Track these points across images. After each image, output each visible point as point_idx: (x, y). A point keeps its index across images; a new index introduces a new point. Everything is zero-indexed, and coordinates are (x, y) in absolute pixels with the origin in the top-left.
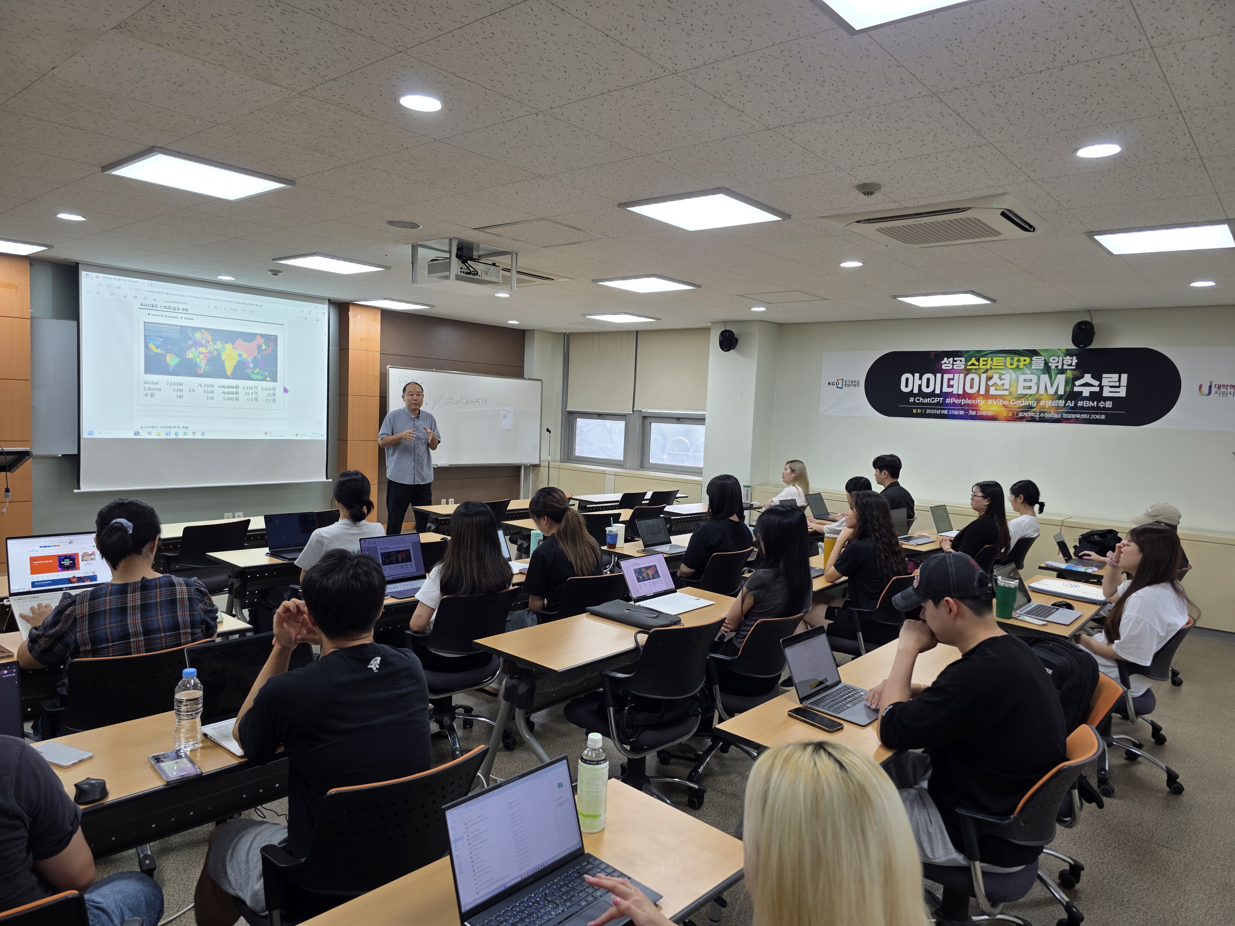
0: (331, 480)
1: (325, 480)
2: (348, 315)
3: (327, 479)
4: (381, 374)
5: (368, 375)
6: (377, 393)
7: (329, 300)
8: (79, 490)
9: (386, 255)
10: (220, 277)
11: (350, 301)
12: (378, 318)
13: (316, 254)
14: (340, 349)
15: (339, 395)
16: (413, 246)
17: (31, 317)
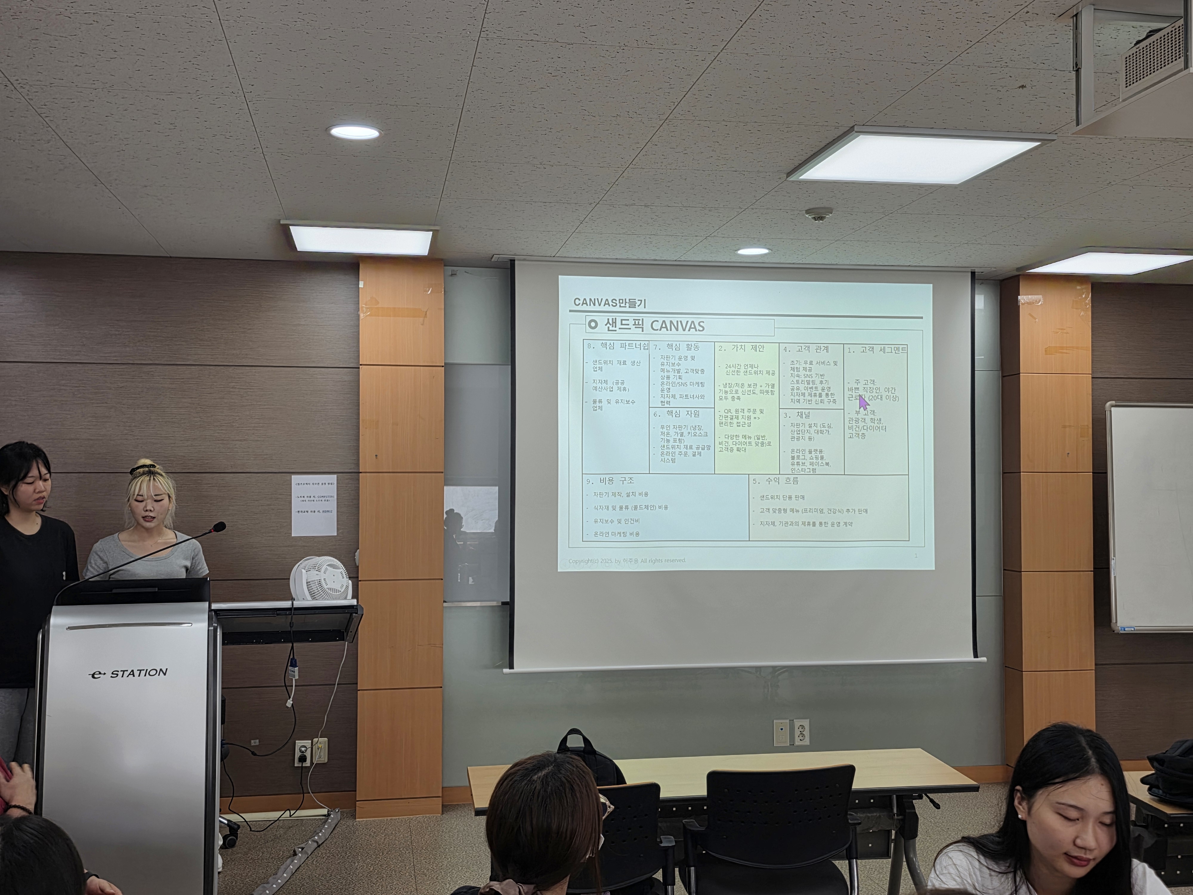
0: (984, 659)
1: (971, 658)
2: (1017, 301)
3: (976, 656)
4: (1095, 421)
5: (1064, 427)
6: (1088, 466)
7: (973, 274)
8: (512, 671)
9: (1023, 87)
10: (743, 252)
11: (1018, 269)
12: (1086, 298)
13: (856, 128)
14: (1003, 377)
15: (1004, 473)
16: (1079, 15)
17: (445, 363)
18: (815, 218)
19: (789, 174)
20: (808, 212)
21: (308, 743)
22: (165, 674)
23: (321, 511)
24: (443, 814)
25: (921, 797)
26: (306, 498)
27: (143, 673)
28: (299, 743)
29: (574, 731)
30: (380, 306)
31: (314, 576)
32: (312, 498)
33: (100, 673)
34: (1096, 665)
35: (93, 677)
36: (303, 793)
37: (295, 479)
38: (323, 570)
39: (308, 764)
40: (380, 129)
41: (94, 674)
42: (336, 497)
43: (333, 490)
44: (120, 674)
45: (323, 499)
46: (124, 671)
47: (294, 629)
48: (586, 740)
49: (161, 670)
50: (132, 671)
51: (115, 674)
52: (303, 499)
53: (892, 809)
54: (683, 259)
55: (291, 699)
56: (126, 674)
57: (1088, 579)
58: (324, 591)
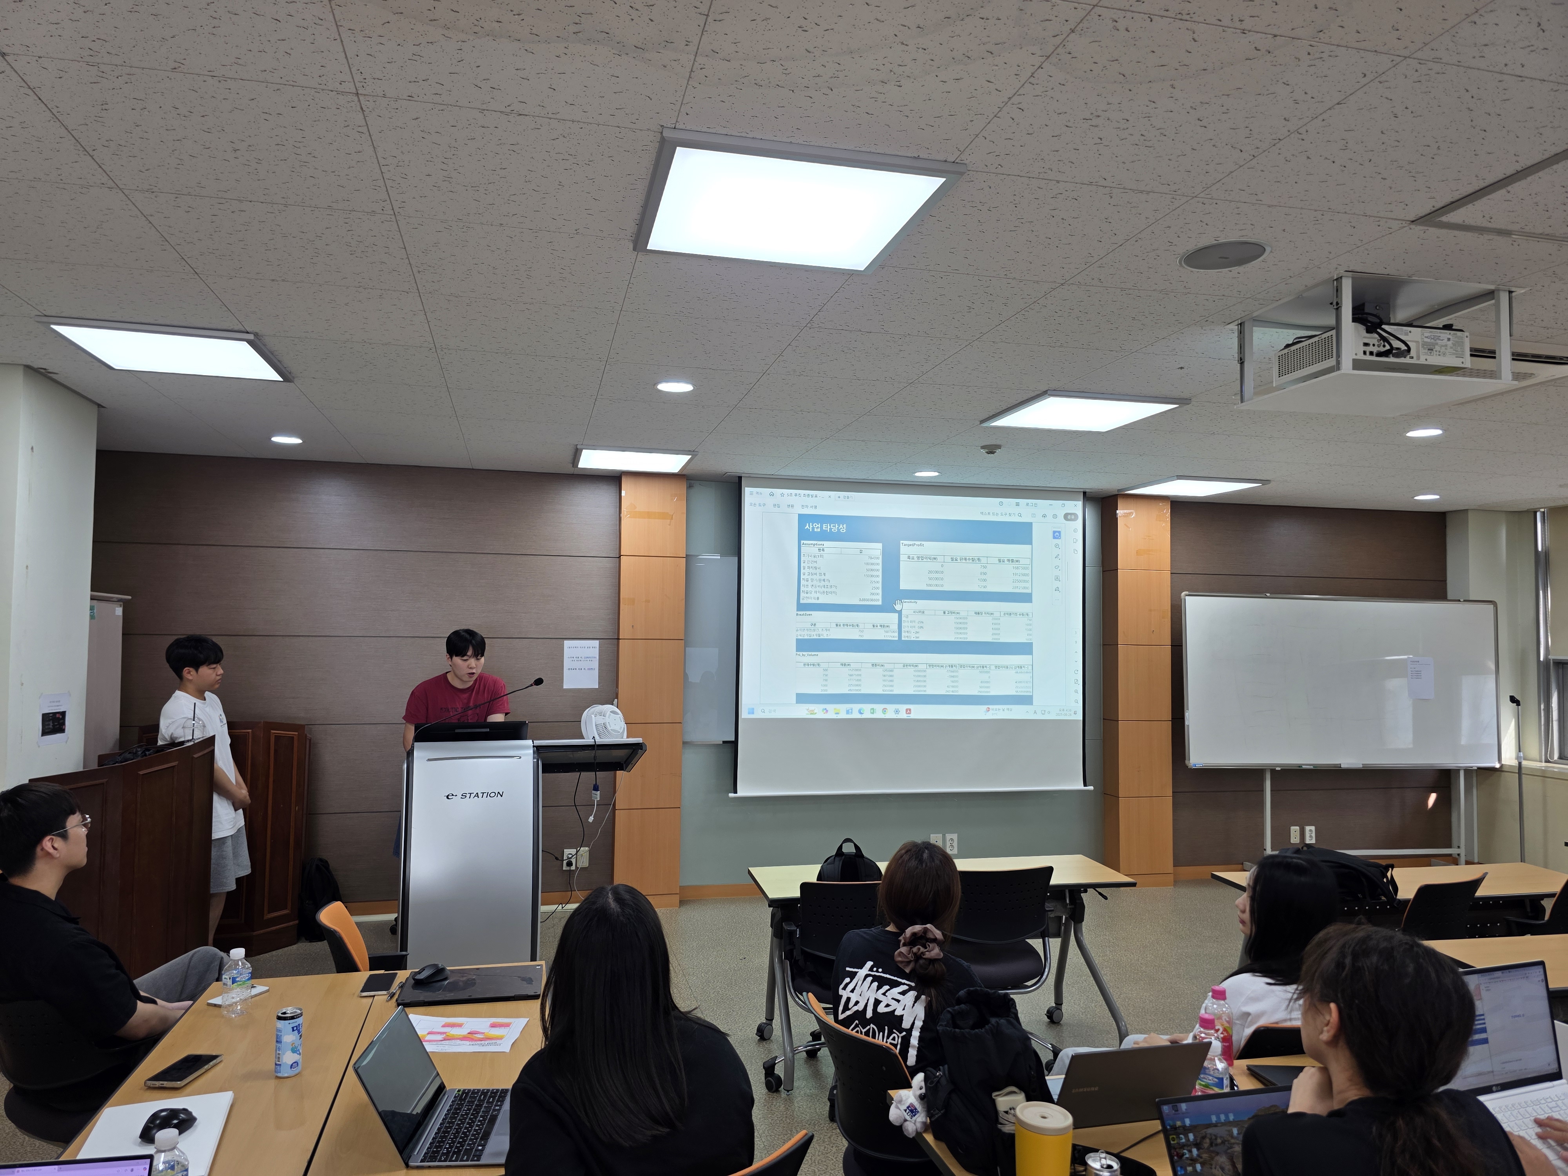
2: (1116, 514)
4: (1173, 607)
5: (1150, 610)
6: (1168, 641)
7: (1085, 493)
8: (735, 795)
9: (1182, 368)
10: (918, 474)
11: (1118, 490)
12: (1166, 513)
13: (1049, 392)
14: (1103, 571)
15: (1103, 645)
16: (1242, 324)
17: (686, 555)
18: (988, 453)
19: (982, 422)
20: (983, 447)
21: (573, 851)
22: (501, 796)
23: (586, 669)
24: (680, 907)
25: (1086, 891)
26: (575, 659)
27: (485, 795)
28: (567, 852)
29: (848, 840)
30: (637, 510)
31: (600, 720)
32: (580, 659)
33: (453, 795)
34: (1173, 792)
35: (448, 798)
36: (571, 891)
37: (567, 643)
38: (607, 715)
39: (573, 868)
40: (694, 385)
41: (448, 795)
42: (598, 658)
43: (596, 653)
44: (468, 796)
45: (588, 660)
46: (471, 794)
47: (597, 761)
48: (856, 847)
49: (499, 793)
50: (477, 793)
51: (464, 796)
52: (572, 659)
53: (1066, 900)
54: (870, 478)
55: (593, 816)
56: (473, 795)
57: (1166, 728)
58: (608, 731)
